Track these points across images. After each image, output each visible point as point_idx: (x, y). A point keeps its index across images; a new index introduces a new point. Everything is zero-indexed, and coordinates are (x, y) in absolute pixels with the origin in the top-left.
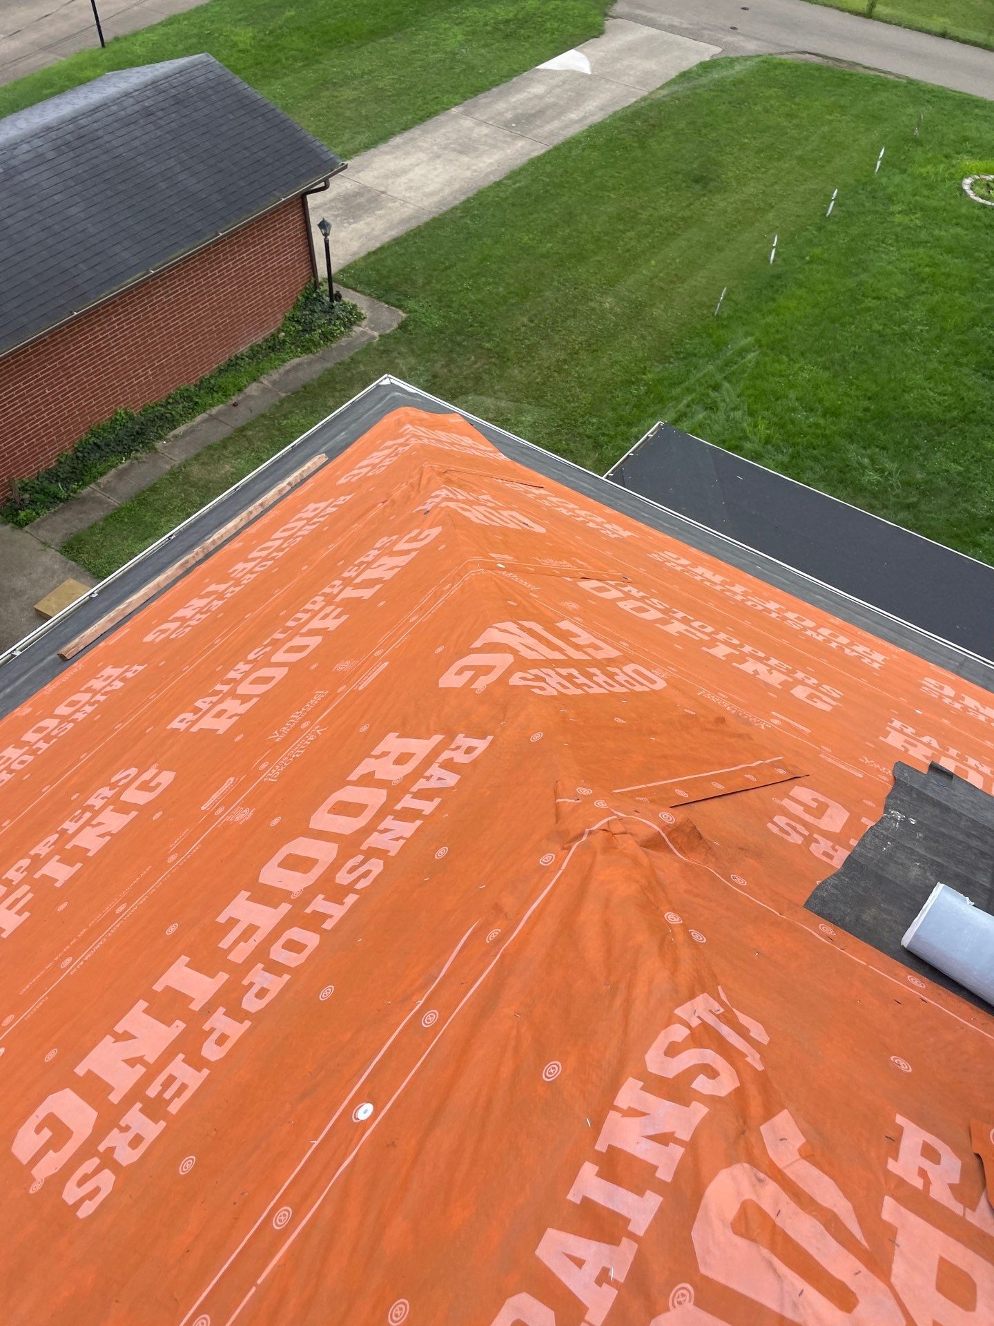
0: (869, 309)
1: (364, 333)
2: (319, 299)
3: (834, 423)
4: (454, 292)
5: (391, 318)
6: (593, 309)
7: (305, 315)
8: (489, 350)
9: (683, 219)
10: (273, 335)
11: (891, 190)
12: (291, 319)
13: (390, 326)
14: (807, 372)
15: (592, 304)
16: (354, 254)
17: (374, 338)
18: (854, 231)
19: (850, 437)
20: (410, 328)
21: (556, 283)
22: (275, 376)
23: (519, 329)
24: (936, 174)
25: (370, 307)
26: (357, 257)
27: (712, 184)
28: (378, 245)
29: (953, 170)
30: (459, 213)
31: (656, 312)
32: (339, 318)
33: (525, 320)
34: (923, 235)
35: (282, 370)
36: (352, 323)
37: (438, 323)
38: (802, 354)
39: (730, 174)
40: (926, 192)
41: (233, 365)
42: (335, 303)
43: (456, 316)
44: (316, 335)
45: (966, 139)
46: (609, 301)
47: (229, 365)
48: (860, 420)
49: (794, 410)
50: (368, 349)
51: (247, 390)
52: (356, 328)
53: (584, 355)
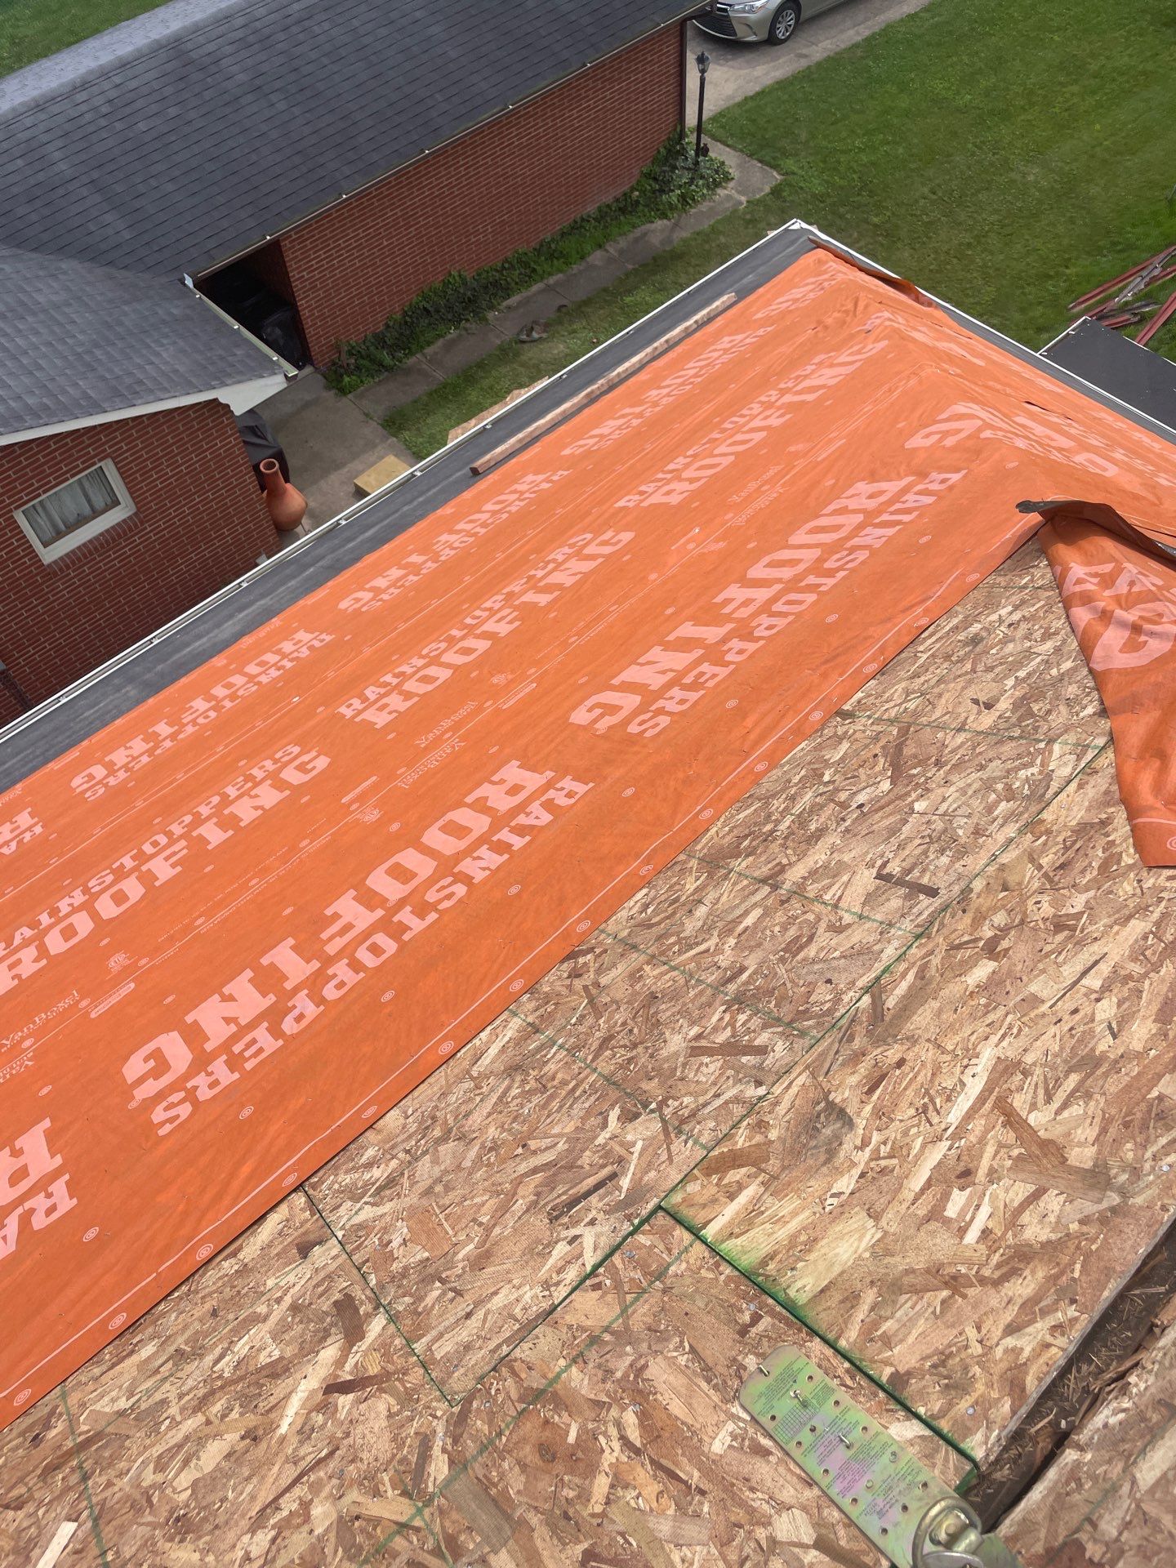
1: (729, 197)
2: (683, 152)
4: (842, 152)
5: (763, 180)
6: (1013, 181)
7: (664, 172)
8: (876, 226)
9: (1144, 73)
10: (625, 194)
12: (648, 176)
13: (762, 190)
15: (1013, 175)
16: (729, 98)
17: (741, 203)
20: (785, 194)
21: (970, 146)
22: (623, 243)
23: (917, 201)
25: (740, 166)
26: (732, 102)
28: (758, 88)
30: (859, 53)
31: (1094, 190)
32: (702, 177)
33: (926, 190)
35: (631, 236)
36: (717, 185)
37: (819, 189)
41: (577, 227)
42: (701, 158)
43: (842, 182)
44: (674, 197)
46: (1034, 173)
47: (573, 228)
50: (733, 217)
51: (590, 259)
52: (719, 191)
53: (994, 239)
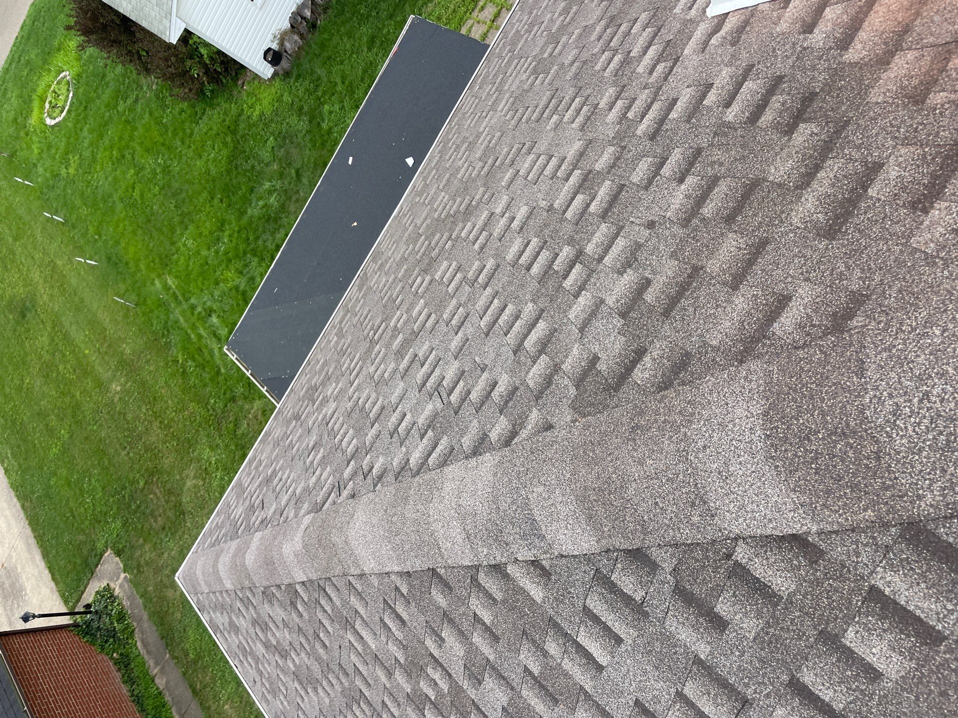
0: (142, 196)
1: (121, 586)
2: (88, 624)
3: (230, 224)
4: (94, 510)
5: (111, 563)
6: (120, 399)
7: (101, 635)
8: (146, 483)
9: (53, 328)
10: (115, 664)
11: (48, 175)
12: (103, 648)
13: (117, 563)
14: (187, 241)
15: (116, 399)
16: (52, 591)
17: (126, 577)
18: (78, 202)
19: (242, 213)
20: (121, 546)
21: (95, 427)
22: (151, 663)
23: (130, 458)
24: (40, 142)
25: (99, 580)
26: (55, 589)
27: (28, 304)
28: (47, 572)
29: (38, 131)
30: (27, 504)
32: (106, 607)
34: (87, 154)
35: (146, 657)
36: (112, 596)
37: (119, 523)
38: (173, 244)
39: (21, 291)
40: (53, 151)
42: (93, 609)
43: (115, 509)
44: (119, 627)
45: (15, 120)
48: (229, 205)
49: (217, 252)
50: (134, 583)
51: (161, 688)
52: (116, 593)
53: (157, 408)
